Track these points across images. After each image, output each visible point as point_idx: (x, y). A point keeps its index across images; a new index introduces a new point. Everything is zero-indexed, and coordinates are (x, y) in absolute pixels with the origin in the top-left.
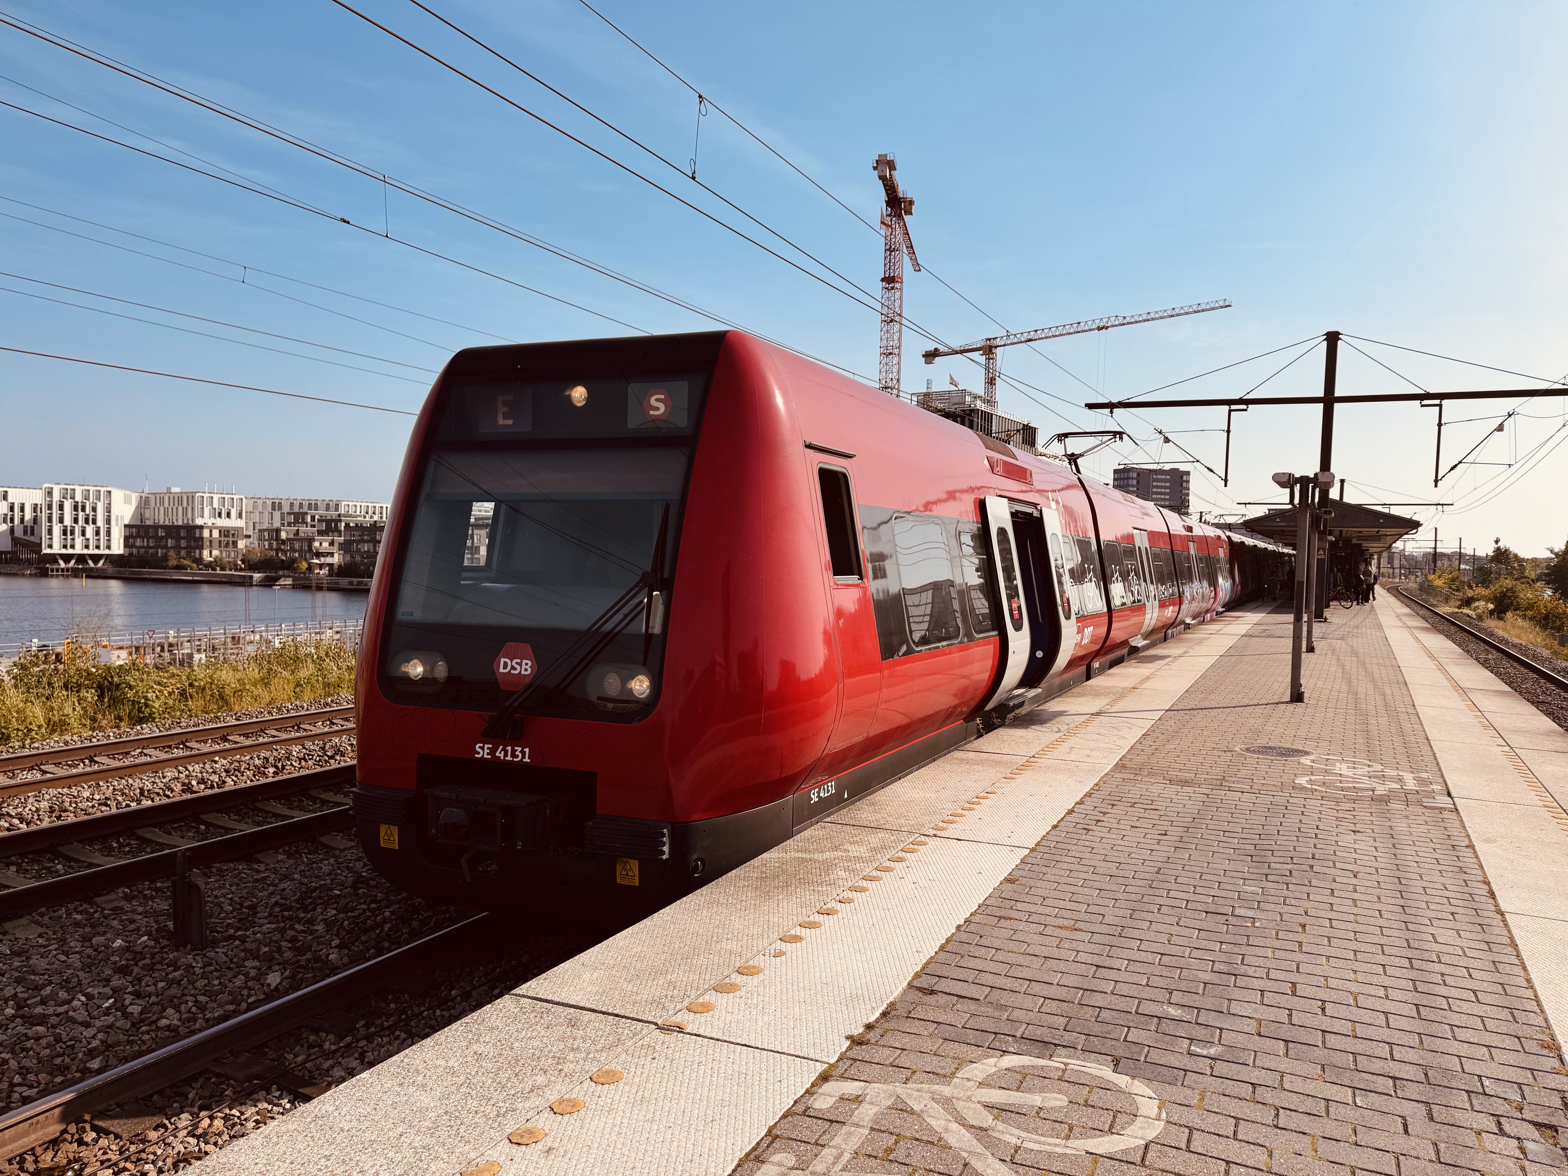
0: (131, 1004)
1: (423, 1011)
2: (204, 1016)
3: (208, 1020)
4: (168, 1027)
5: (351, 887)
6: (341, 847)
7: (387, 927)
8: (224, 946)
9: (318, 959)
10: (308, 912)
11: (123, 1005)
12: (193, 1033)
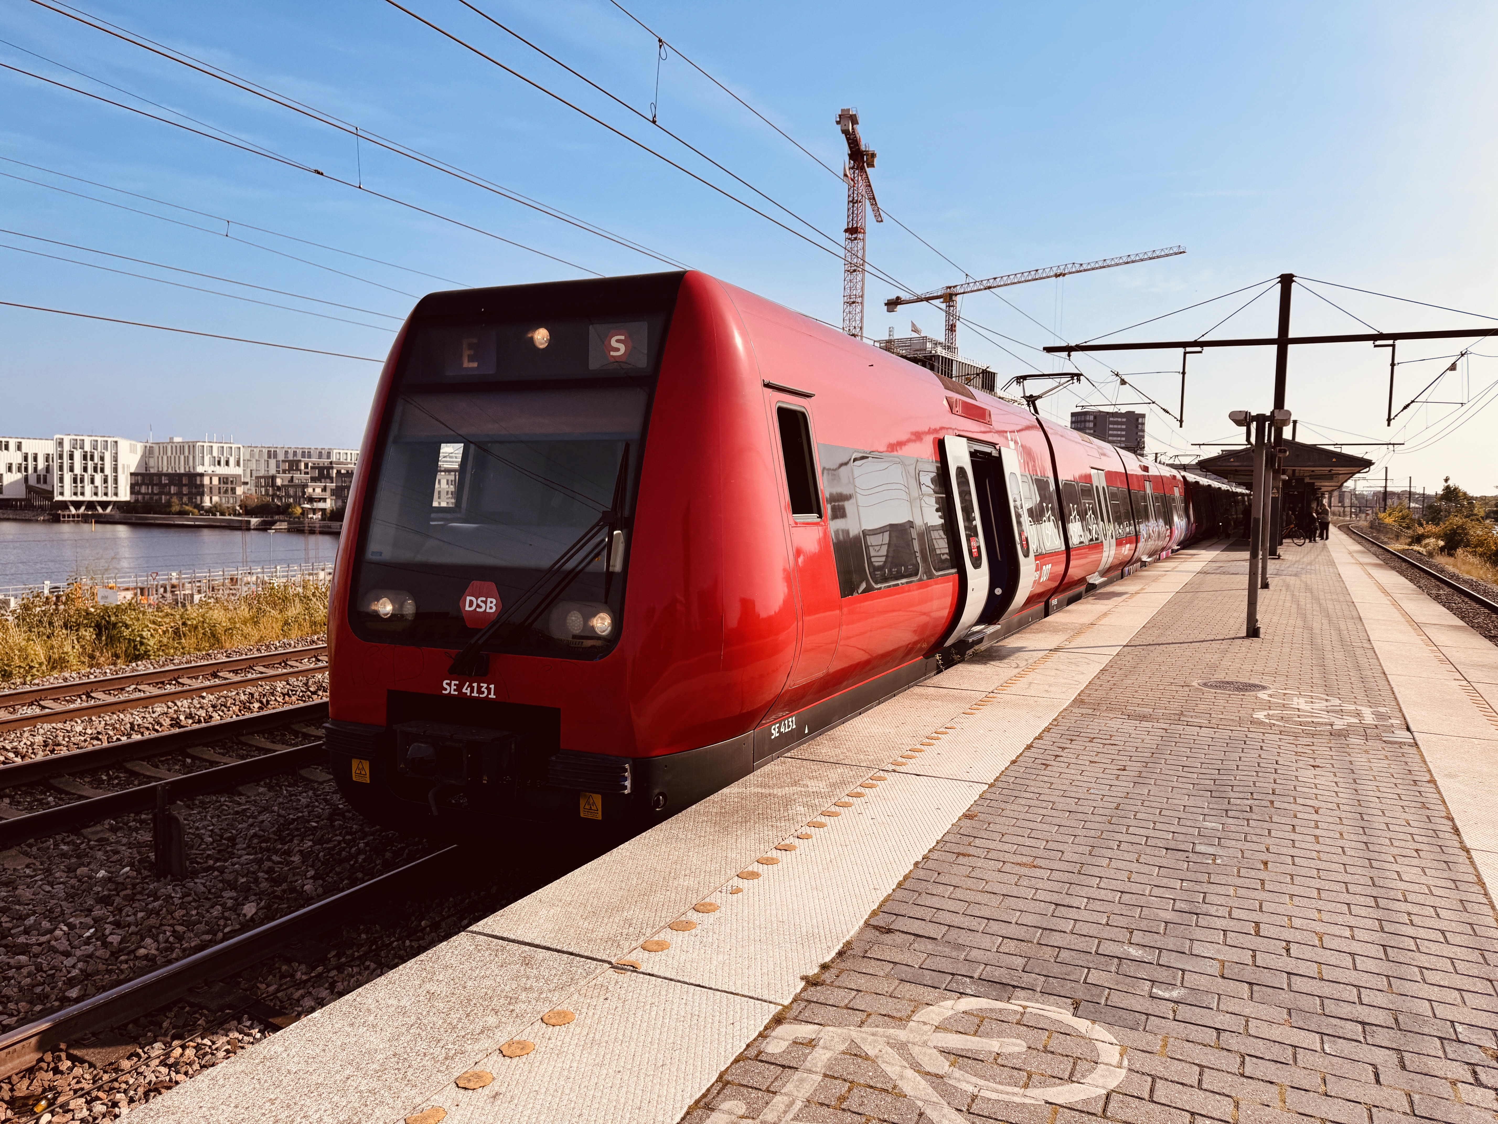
0: (111, 934)
1: (393, 942)
2: (182, 945)
3: (184, 950)
4: (146, 957)
5: (327, 819)
6: (320, 780)
7: (361, 858)
8: (203, 877)
9: (293, 890)
10: (285, 844)
11: (103, 935)
12: (170, 962)
